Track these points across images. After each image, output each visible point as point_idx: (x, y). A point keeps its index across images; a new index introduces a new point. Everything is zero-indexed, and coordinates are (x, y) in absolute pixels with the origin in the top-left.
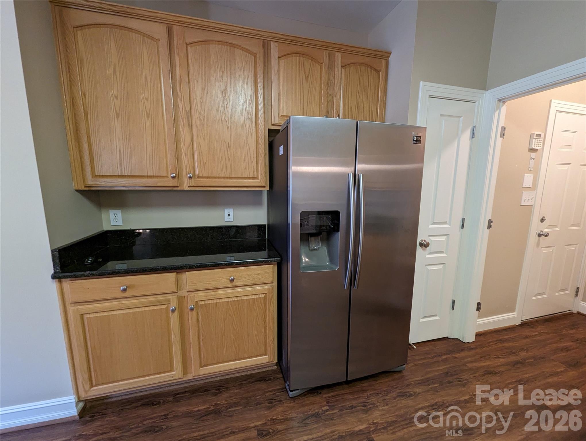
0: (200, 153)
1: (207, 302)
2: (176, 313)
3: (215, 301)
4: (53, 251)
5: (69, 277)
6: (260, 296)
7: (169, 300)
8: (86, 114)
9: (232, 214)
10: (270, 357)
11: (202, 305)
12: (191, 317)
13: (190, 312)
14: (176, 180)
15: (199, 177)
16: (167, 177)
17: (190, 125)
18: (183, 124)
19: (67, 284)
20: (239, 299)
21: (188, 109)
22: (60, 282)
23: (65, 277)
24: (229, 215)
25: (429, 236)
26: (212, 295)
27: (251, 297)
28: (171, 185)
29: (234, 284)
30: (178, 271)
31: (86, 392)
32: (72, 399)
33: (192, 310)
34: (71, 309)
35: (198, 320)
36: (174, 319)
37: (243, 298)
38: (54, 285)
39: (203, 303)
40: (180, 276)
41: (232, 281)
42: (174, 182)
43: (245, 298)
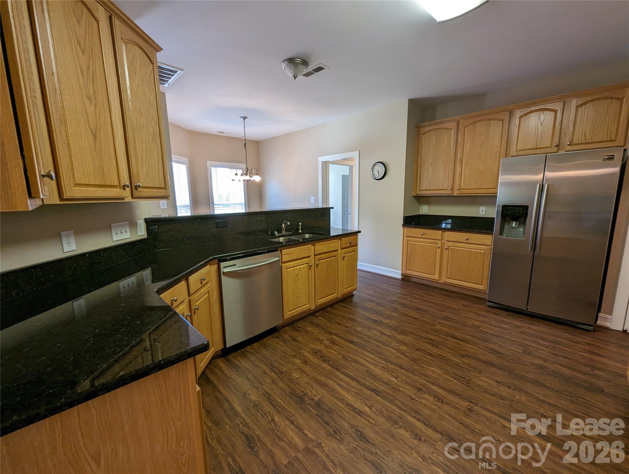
0: (465, 177)
1: (454, 248)
2: (440, 250)
3: (457, 248)
4: (404, 217)
5: (407, 226)
6: (482, 251)
7: (437, 243)
8: (421, 166)
9: (484, 210)
10: (484, 287)
11: (451, 248)
12: (445, 252)
13: (445, 250)
14: (451, 190)
15: (462, 189)
16: (447, 189)
17: (461, 164)
18: (458, 164)
19: (406, 229)
20: (470, 250)
21: (461, 156)
22: (404, 228)
23: (406, 226)
24: (482, 211)
26: (457, 245)
27: (477, 250)
28: (449, 193)
29: (468, 242)
30: (443, 230)
31: (405, 271)
32: (400, 272)
33: (446, 249)
34: (405, 238)
35: (448, 255)
36: (439, 251)
37: (472, 250)
38: (401, 229)
39: (452, 247)
40: (444, 233)
41: (467, 239)
42: (450, 192)
43: (474, 250)
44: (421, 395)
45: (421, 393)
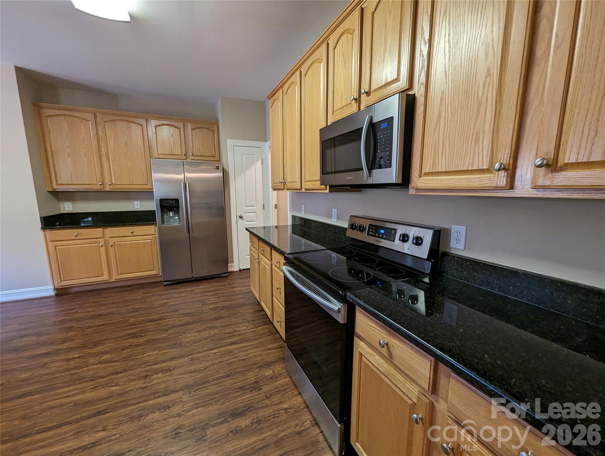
0: (115, 173)
1: (120, 243)
2: (104, 247)
3: (124, 243)
4: (41, 218)
5: (49, 229)
6: (149, 241)
7: (99, 241)
8: (52, 155)
9: (139, 204)
10: (156, 272)
11: (117, 244)
12: (111, 250)
13: (111, 248)
14: (102, 186)
15: (115, 184)
16: (97, 184)
17: (108, 159)
18: (104, 159)
19: (48, 232)
20: (137, 242)
21: (106, 151)
22: (44, 231)
23: (47, 229)
24: (137, 205)
25: (245, 213)
26: (122, 239)
27: (143, 241)
28: (99, 188)
29: (133, 235)
30: (103, 227)
31: (59, 284)
32: (52, 287)
33: (112, 246)
34: (50, 244)
35: (115, 252)
36: (103, 250)
37: (139, 241)
38: (41, 233)
39: (118, 243)
40: (105, 230)
41: (132, 233)
42: (101, 187)
43: (140, 241)
44: (150, 379)
45: (149, 378)
